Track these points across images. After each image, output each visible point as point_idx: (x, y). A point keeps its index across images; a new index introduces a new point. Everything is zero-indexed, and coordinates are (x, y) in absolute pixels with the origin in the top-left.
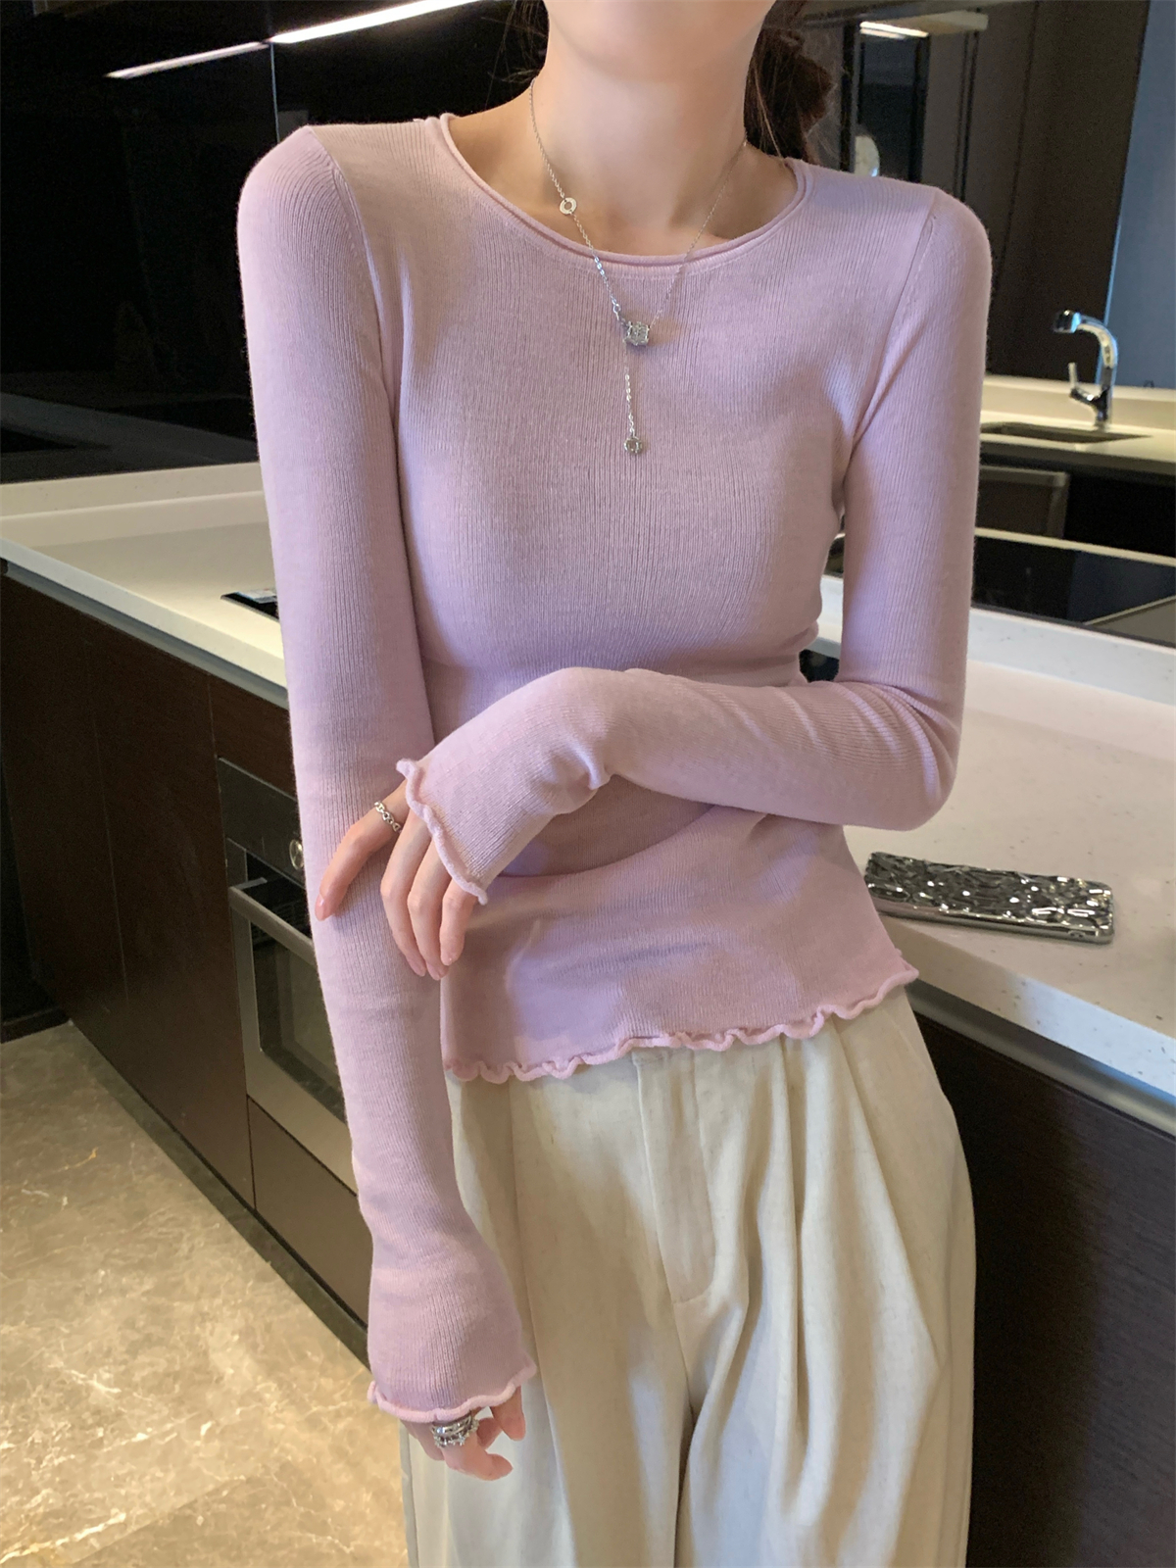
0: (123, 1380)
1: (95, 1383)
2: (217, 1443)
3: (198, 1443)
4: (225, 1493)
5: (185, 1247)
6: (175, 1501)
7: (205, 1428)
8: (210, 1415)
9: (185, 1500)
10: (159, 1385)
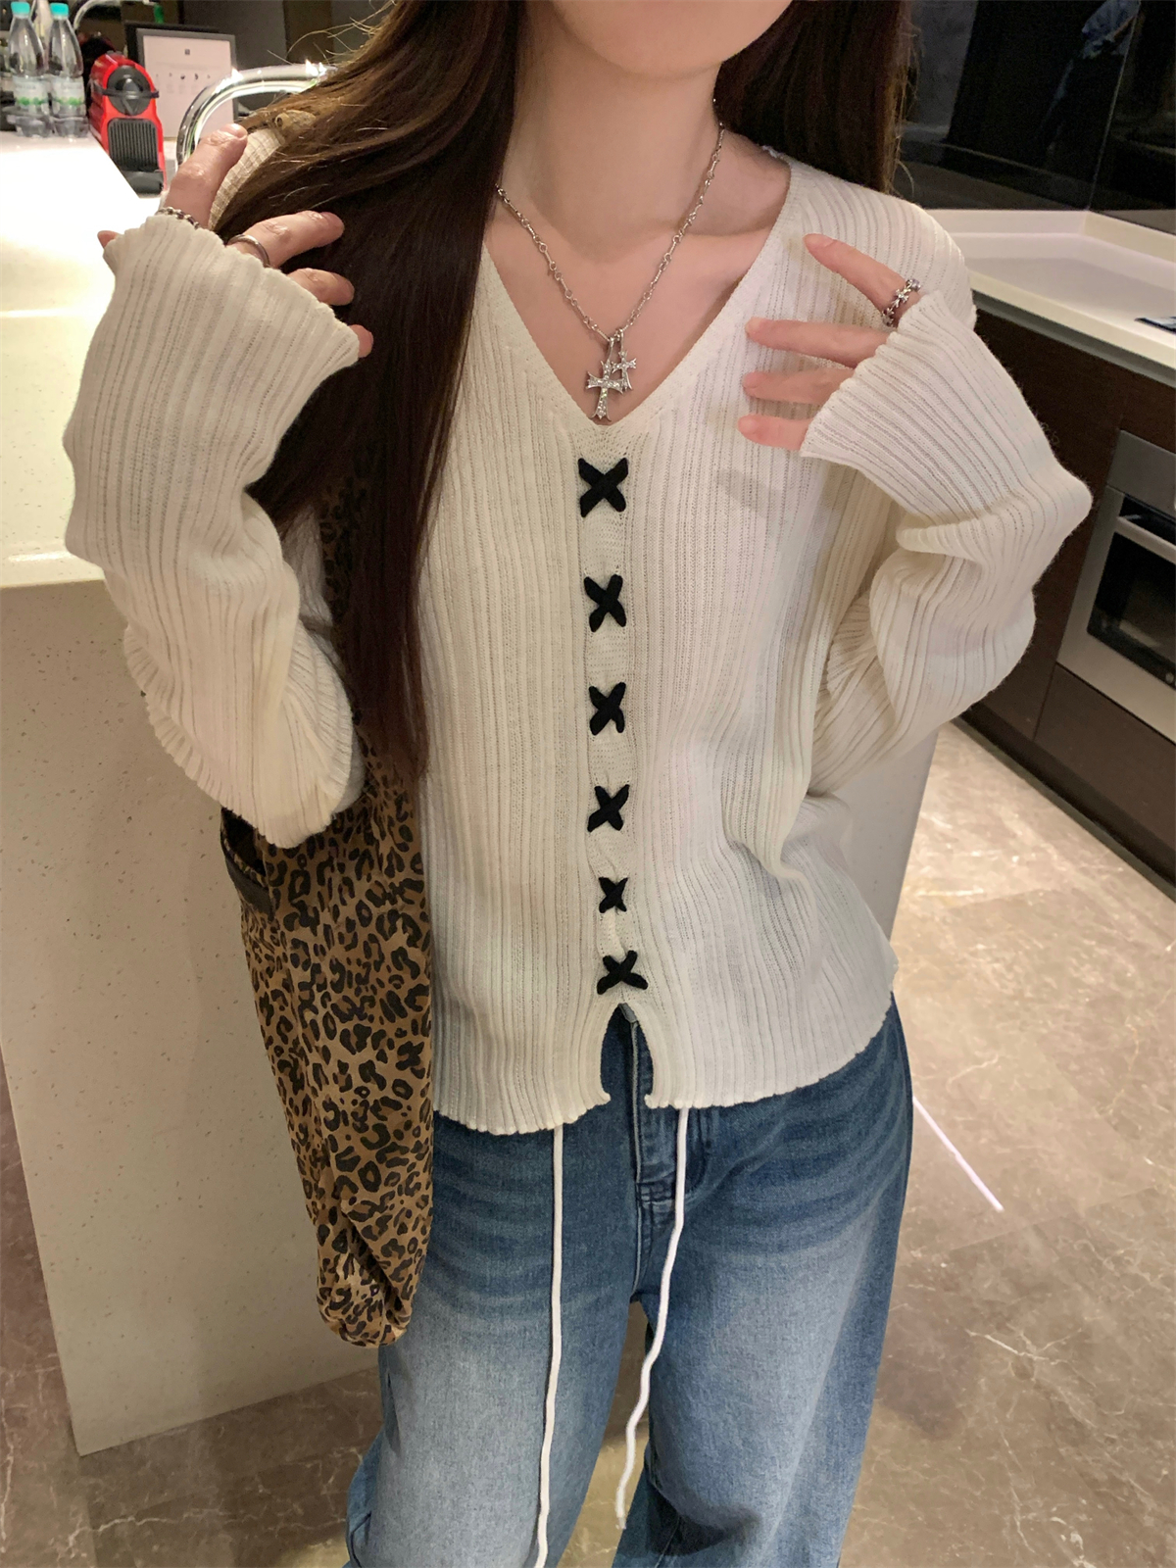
0: (951, 821)
1: (934, 819)
2: (1025, 869)
3: (1014, 866)
4: (1041, 894)
5: (962, 760)
6: (1009, 891)
7: (1015, 859)
8: (1016, 853)
9: (1015, 892)
10: (978, 829)
